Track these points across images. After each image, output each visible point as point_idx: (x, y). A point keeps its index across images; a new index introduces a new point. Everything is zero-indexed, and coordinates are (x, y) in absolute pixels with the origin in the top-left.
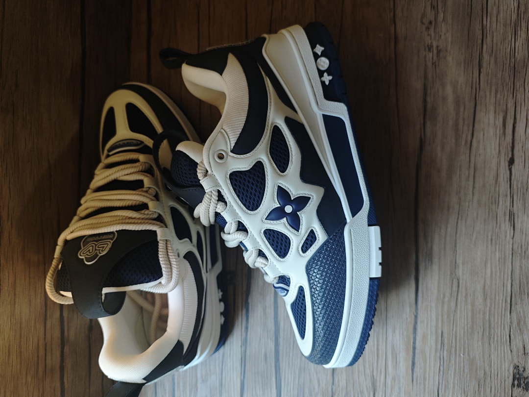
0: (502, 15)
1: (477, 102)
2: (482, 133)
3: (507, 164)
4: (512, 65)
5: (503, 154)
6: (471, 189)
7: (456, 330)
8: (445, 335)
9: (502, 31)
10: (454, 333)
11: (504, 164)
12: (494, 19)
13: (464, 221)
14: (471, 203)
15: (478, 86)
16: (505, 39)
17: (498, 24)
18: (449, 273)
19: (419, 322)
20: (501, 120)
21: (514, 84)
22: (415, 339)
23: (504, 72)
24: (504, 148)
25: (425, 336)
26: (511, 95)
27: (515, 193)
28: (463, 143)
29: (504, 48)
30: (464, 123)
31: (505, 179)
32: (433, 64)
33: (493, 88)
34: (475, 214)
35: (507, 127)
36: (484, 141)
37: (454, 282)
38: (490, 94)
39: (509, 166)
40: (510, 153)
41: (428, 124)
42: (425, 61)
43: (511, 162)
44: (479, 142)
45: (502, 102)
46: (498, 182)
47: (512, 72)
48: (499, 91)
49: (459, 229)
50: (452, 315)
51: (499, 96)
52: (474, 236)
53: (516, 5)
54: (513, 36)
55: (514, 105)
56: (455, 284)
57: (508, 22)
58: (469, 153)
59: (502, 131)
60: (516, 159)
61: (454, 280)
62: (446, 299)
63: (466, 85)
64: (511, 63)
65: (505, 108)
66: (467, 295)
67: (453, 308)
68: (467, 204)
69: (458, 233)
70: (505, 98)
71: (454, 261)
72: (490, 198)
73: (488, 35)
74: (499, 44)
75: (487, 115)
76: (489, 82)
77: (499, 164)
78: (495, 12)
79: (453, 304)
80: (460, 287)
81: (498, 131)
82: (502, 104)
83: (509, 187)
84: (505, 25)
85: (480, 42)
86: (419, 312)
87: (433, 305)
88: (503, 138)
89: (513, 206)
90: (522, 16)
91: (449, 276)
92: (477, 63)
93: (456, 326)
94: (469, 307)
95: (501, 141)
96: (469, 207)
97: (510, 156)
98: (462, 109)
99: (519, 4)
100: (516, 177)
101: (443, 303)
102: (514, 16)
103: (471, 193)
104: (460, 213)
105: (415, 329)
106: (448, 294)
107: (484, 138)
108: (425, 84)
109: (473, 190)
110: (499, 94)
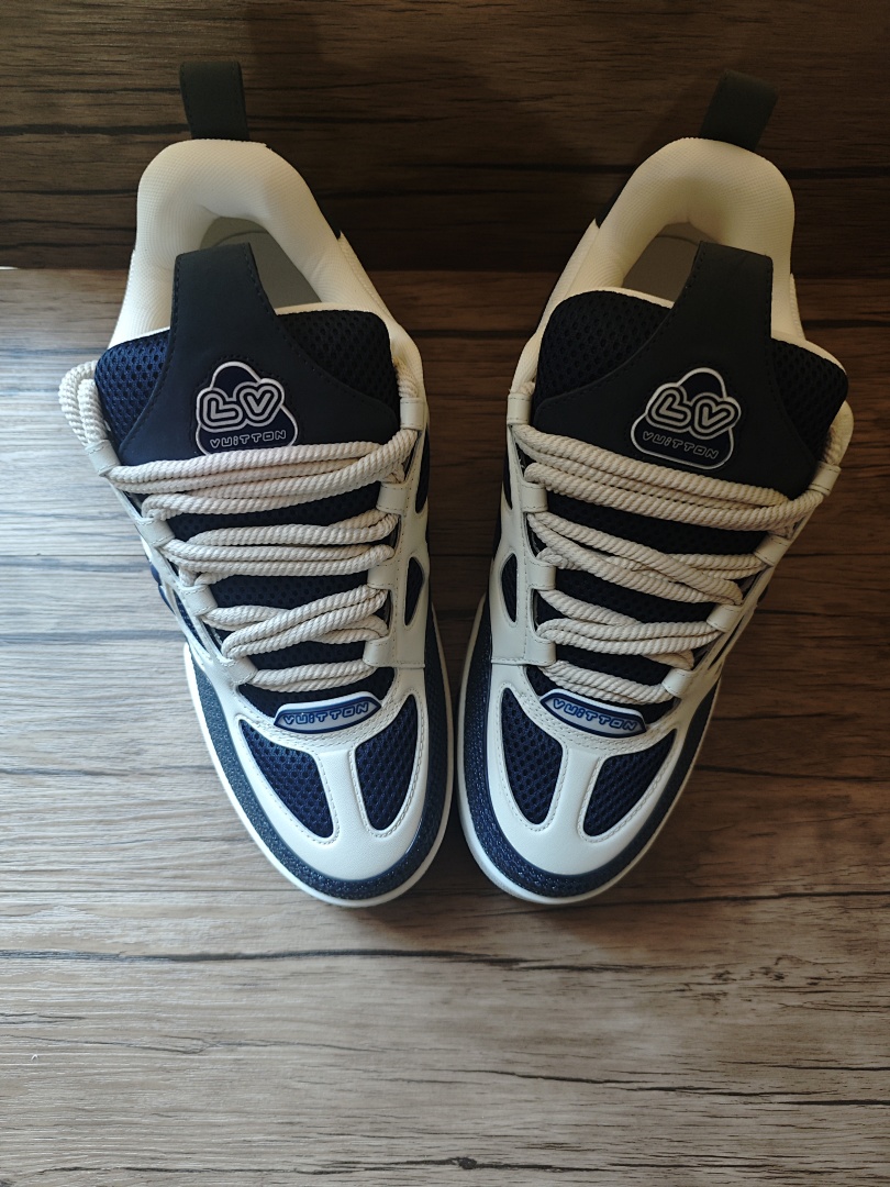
0: (793, 1136)
1: (601, 1085)
2: (532, 1097)
3: (462, 1154)
4: (683, 1161)
5: (483, 1144)
6: (406, 1075)
7: (87, 1049)
8: (74, 1026)
9: (758, 1136)
10: (80, 1045)
11: (461, 1148)
12: (785, 1120)
13: (329, 1061)
14: (374, 1075)
15: (635, 1086)
16: (740, 1143)
17: (774, 1129)
18: (215, 1030)
19: (103, 964)
20: (560, 1139)
21: (642, 1165)
22: (66, 956)
23: (667, 1144)
24: (500, 1148)
25: (72, 978)
26: (616, 1161)
27: (397, 1173)
28: (508, 1056)
29: (721, 1143)
30: (554, 1056)
31: (428, 1151)
32: (687, 984)
33: (632, 1120)
34: (349, 1086)
35: (543, 1152)
36: (512, 1101)
37: (195, 1042)
38: (618, 1114)
39: (458, 1159)
40: (486, 1161)
41: (553, 976)
42: (693, 968)
43: (467, 1164)
44: (511, 1091)
45: (601, 1140)
46: (421, 1135)
47: (667, 1161)
48: (624, 1133)
49: (315, 1050)
50: (120, 1039)
51: (615, 1132)
52: (301, 1085)
53: (816, 1167)
54: (747, 1163)
55: (593, 1167)
56: (188, 1044)
57: (780, 1151)
58: (487, 1069)
59: (535, 1141)
60: (473, 1172)
61: (200, 1042)
62: (156, 1025)
63: (640, 1060)
64: (687, 1159)
65: (586, 1147)
66: (168, 1071)
67: (134, 1041)
68: (372, 1068)
69: (307, 1049)
70: (609, 1147)
71: (243, 1041)
72: (384, 1119)
73: (750, 1106)
74: (731, 1131)
75: (571, 1107)
76: (646, 1111)
77: (462, 1135)
78: (803, 1121)
79: (146, 1040)
80: (184, 1056)
81: (536, 1132)
82: (596, 1139)
83: (411, 1159)
84: (771, 1143)
85: (735, 1088)
86: (126, 964)
87: (143, 997)
88: (519, 1144)
89: (367, 1169)
90: (791, 1181)
91: (209, 1030)
92: (687, 1084)
93: (97, 1049)
94: (140, 1078)
95: (515, 1139)
96: (365, 1071)
97: (480, 1161)
98: (583, 1051)
99: (819, 1172)
100: (432, 1175)
101: (148, 1018)
102: (791, 1164)
103: (397, 1076)
104: (352, 1052)
105: (87, 956)
106: (167, 1028)
107: (520, 1101)
108: (641, 967)
109: (403, 1080)
110: (619, 1132)
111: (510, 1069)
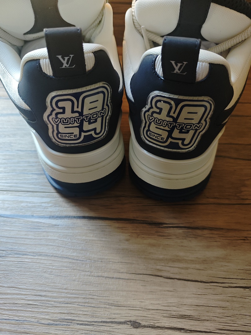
1: (208, 284)
2: (171, 289)
3: (133, 319)
5: (145, 314)
11: (133, 316)
14: (89, 273)
15: (227, 285)
20: (188, 313)
21: (237, 331)
23: (249, 318)
24: (154, 316)
26: (221, 327)
27: (95, 327)
28: (158, 267)
30: (182, 268)
31: (114, 316)
32: (246, 237)
33: (227, 304)
35: (179, 320)
36: (161, 291)
38: (219, 300)
39: (130, 321)
40: (146, 324)
42: (247, 231)
43: (136, 325)
44: (160, 285)
45: (211, 314)
46: (110, 307)
48: (224, 311)
51: (219, 310)
55: (208, 331)
59: (174, 313)
60: (139, 330)
63: (227, 272)
65: (203, 318)
68: (87, 270)
70: (217, 319)
72: (91, 296)
75: (193, 295)
76: (235, 299)
77: (132, 308)
81: (175, 308)
82: (209, 314)
83: (103, 320)
88: (165, 315)
89: (78, 324)
95: (162, 312)
96: (84, 271)
97: (143, 323)
98: (198, 266)
100: (115, 330)
103: (100, 274)
107: (165, 291)
108: (222, 229)
109: (103, 277)
110: (221, 311)
111: (159, 274)
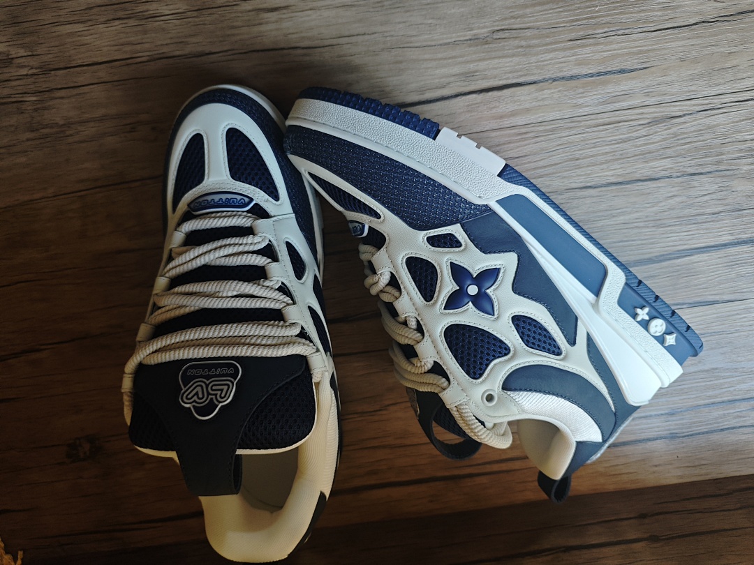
0: (132, 39)
1: (250, 50)
2: (290, 36)
4: (195, 14)
6: (367, 37)
7: (563, 22)
8: (573, 36)
9: (154, 35)
10: (568, 24)
12: (139, 47)
13: (413, 39)
14: (386, 34)
15: (229, 53)
16: (163, 30)
17: (144, 41)
18: (487, 46)
19: (562, 74)
21: (220, 7)
22: (586, 76)
23: (206, 22)
25: (580, 63)
26: (235, 8)
28: (307, 58)
29: (175, 28)
30: (280, 63)
33: (229, 32)
34: (401, 26)
36: (301, 32)
37: (498, 37)
38: (238, 34)
44: (303, 38)
45: (245, 18)
46: (353, 4)
47: (204, 12)
48: (232, 24)
49: (425, 44)
50: (544, 32)
51: (239, 24)
52: (430, 21)
53: (117, 22)
54: (158, 19)
56: (501, 35)
57: (140, 28)
58: (319, 49)
59: (285, 11)
61: (495, 37)
62: (523, 43)
64: (193, 15)
65: (253, 13)
66: (513, 17)
67: (535, 32)
68: (388, 39)
69: (429, 43)
70: (240, 15)
71: (469, 42)
72: (377, 9)
73: (161, 52)
74: (170, 35)
75: (265, 34)
76: (221, 39)
78: (128, 48)
79: (528, 33)
80: (503, 27)
81: (284, 16)
82: (248, 18)
84: (145, 32)
85: (171, 61)
86: (547, 77)
87: (534, 59)
88: (294, 8)
90: (130, 12)
91: (491, 46)
92: (200, 58)
93: (557, 23)
94: (528, 11)
96: (392, 36)
99: (115, 19)
101: (529, 46)
102: (132, 22)
103: (373, 36)
104: (402, 46)
105: (572, 78)
106: (516, 42)
107: (297, 33)
109: (368, 34)
110: (235, 24)
111: (305, 51)
